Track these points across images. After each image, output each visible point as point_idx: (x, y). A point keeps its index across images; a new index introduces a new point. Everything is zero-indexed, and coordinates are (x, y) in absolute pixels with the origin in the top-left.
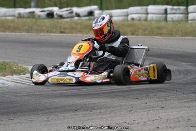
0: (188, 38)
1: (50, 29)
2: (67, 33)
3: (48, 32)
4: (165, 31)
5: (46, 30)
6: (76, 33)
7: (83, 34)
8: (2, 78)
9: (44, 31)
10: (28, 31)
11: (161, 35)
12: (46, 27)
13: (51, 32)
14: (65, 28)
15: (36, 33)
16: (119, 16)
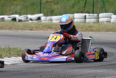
0: (110, 32)
1: (23, 28)
2: (34, 30)
3: (22, 29)
4: (95, 29)
5: (21, 28)
6: (39, 30)
7: (44, 31)
9: (19, 29)
10: (9, 29)
11: (92, 31)
12: (20, 27)
13: (24, 30)
14: (32, 27)
15: (15, 30)
16: (57, 20)
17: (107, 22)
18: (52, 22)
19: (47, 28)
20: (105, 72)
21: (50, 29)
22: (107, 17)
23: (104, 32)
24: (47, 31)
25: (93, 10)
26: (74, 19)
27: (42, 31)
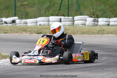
0: (85, 35)
2: (9, 33)
6: (14, 33)
7: (19, 34)
8: (1, 60)
14: (7, 31)
16: (32, 23)
17: (82, 24)
18: (27, 25)
19: (22, 31)
20: (81, 74)
21: (25, 32)
22: (82, 20)
23: (80, 34)
24: (21, 34)
25: (68, 13)
26: (49, 21)
27: (17, 34)
